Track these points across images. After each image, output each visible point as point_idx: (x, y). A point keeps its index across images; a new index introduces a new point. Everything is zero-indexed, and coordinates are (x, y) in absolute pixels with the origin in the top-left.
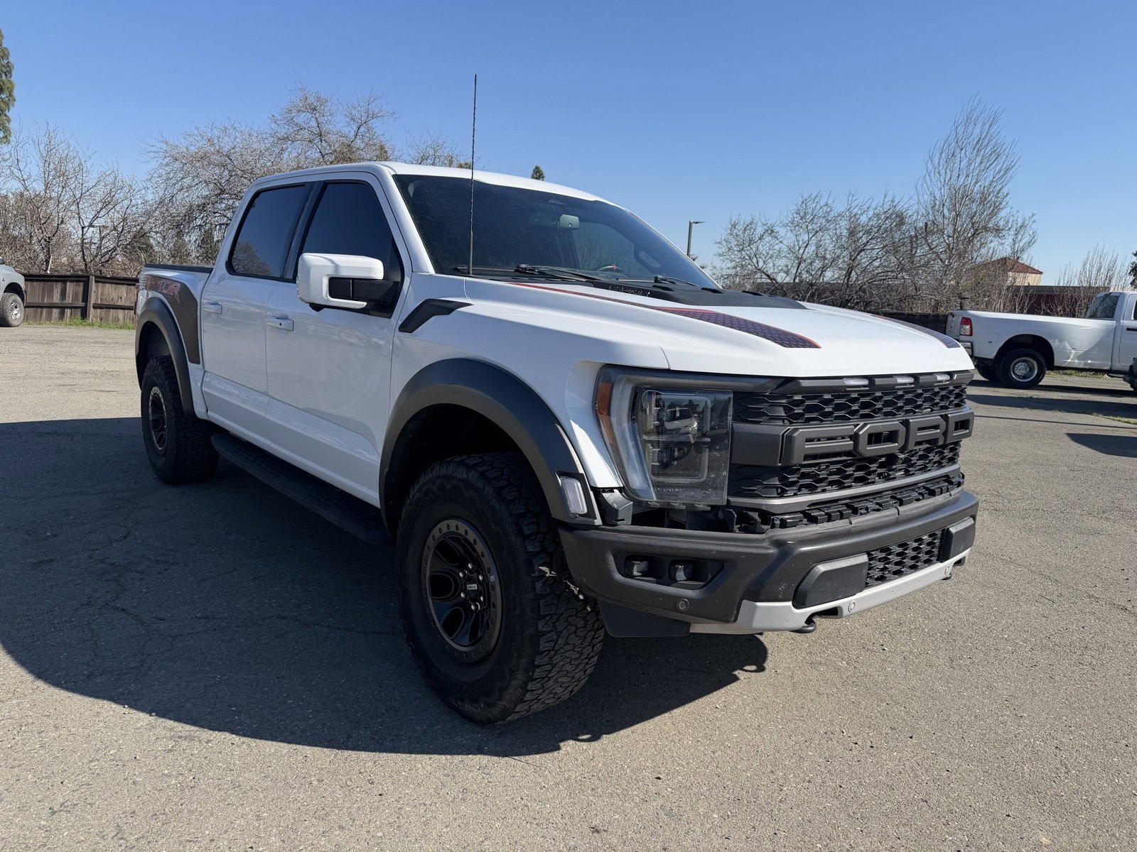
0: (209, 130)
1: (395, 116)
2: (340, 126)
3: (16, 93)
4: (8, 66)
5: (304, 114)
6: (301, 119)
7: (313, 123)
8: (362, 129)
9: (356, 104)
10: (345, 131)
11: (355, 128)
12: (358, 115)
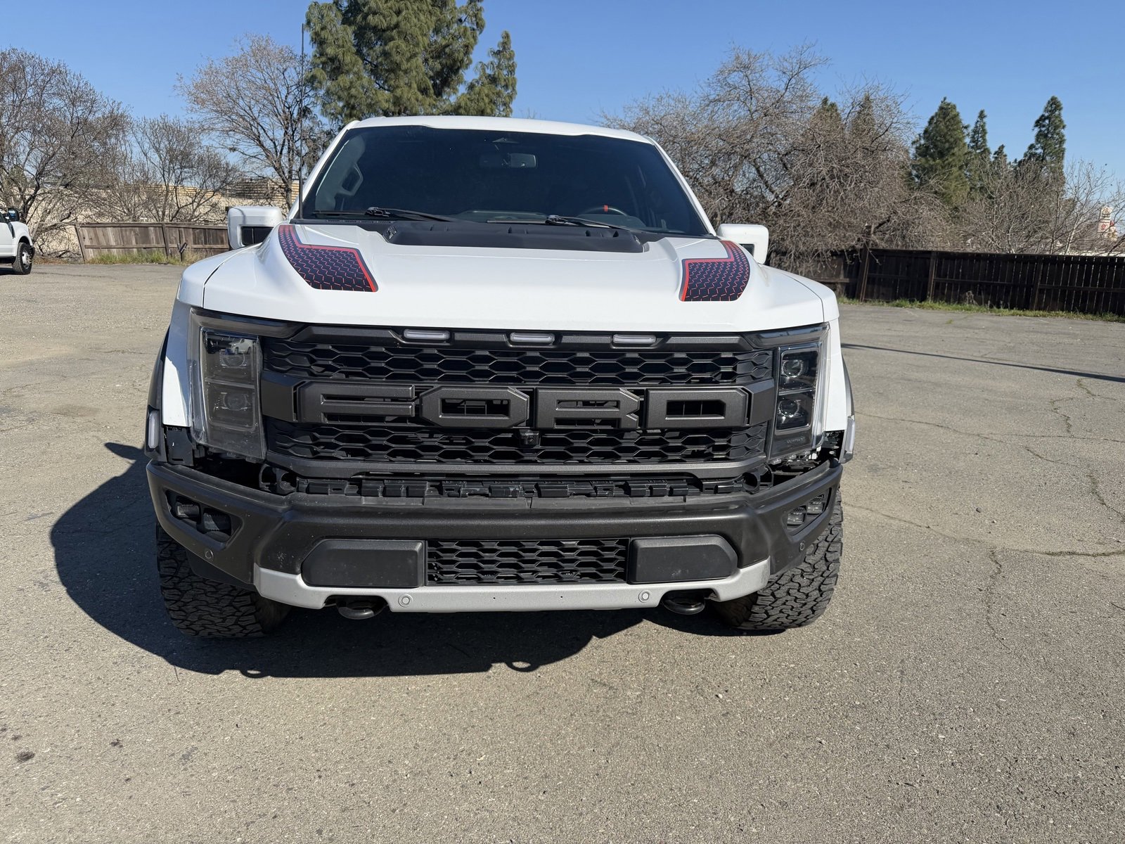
0: (646, 101)
1: (829, 62)
2: (771, 80)
3: (517, 88)
4: (513, 66)
5: (736, 73)
6: (735, 78)
7: (745, 82)
8: (793, 81)
9: (787, 56)
10: (775, 85)
11: (786, 80)
12: (790, 68)
